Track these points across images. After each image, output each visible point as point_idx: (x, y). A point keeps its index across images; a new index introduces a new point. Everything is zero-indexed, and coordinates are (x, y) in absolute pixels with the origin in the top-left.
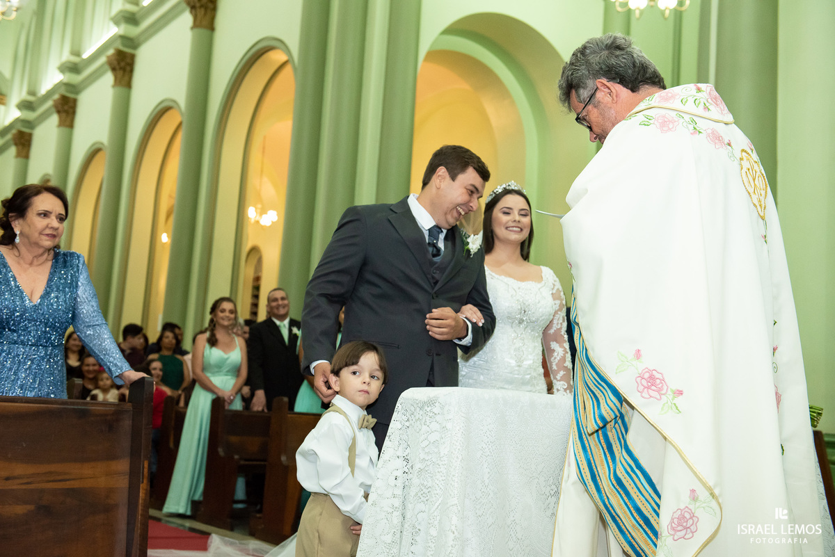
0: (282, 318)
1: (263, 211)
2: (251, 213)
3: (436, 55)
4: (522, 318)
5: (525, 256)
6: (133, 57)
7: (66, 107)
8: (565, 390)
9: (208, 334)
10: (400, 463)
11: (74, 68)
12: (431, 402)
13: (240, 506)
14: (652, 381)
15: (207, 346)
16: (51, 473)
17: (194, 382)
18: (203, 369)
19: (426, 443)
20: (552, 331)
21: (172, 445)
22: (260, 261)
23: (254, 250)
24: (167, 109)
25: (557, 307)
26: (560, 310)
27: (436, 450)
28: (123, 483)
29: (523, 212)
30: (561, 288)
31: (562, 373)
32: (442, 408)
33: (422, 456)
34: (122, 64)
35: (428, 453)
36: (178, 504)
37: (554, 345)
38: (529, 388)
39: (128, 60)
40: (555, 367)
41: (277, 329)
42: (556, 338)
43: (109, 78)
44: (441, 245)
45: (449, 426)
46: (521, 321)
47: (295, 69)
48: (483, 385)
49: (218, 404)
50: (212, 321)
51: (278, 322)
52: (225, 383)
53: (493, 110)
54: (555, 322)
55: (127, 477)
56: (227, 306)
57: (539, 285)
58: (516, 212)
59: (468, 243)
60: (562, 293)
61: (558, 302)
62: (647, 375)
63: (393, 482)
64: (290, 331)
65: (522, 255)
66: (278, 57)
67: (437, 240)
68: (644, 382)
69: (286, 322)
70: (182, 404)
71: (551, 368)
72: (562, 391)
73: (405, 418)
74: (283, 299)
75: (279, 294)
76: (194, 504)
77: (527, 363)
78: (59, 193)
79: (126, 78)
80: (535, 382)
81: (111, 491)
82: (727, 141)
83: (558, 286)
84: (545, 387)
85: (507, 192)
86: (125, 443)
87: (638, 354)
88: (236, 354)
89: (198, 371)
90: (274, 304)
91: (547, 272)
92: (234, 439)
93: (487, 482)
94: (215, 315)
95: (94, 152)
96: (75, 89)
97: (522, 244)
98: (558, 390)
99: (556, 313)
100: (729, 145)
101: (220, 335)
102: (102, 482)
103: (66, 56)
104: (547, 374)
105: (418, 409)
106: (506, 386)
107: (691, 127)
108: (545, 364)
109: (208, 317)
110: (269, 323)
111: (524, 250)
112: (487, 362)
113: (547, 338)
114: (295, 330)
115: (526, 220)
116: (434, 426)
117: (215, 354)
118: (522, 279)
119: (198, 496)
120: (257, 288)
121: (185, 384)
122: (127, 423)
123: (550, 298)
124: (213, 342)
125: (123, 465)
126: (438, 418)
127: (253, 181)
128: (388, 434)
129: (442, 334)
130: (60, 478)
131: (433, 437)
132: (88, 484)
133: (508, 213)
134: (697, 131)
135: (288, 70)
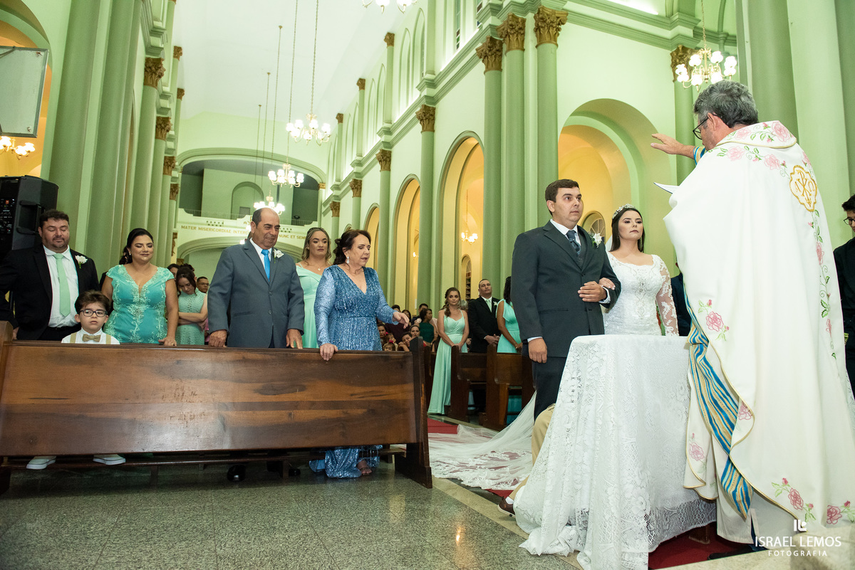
0: (488, 295)
1: (469, 234)
2: (463, 235)
3: (569, 129)
4: (641, 289)
5: (641, 249)
6: (390, 152)
7: (357, 186)
8: (672, 332)
9: (445, 310)
10: (575, 382)
11: (359, 164)
12: (593, 345)
13: (471, 408)
14: (715, 320)
15: (445, 316)
16: (373, 391)
17: (439, 338)
18: (445, 331)
19: (590, 369)
20: (662, 295)
21: (430, 374)
22: (469, 263)
23: (466, 257)
24: (412, 180)
25: (664, 280)
26: (667, 281)
27: (597, 373)
28: (411, 397)
29: (638, 221)
30: (666, 268)
31: (670, 321)
32: (599, 348)
33: (588, 377)
34: (385, 158)
35: (592, 375)
36: (437, 408)
37: (664, 304)
38: (649, 332)
39: (388, 155)
40: (665, 318)
41: (485, 302)
42: (665, 299)
43: (378, 166)
44: (578, 241)
45: (605, 358)
46: (641, 291)
47: (483, 148)
48: (619, 332)
49: (455, 350)
50: (446, 302)
51: (485, 299)
52: (456, 338)
53: (607, 159)
54: (664, 289)
55: (413, 393)
56: (453, 293)
57: (651, 267)
58: (634, 221)
59: (594, 239)
60: (667, 271)
61: (665, 276)
62: (712, 316)
63: (571, 393)
64: (493, 304)
65: (639, 249)
66: (472, 142)
67: (575, 238)
68: (710, 320)
69: (490, 299)
70: (433, 350)
71: (663, 318)
72: (670, 333)
73: (576, 354)
74: (488, 285)
75: (485, 282)
76: (446, 408)
77: (647, 316)
78: (366, 234)
79: (387, 165)
80: (653, 328)
81: (405, 401)
82: (781, 162)
83: (664, 266)
84: (659, 331)
85: (625, 210)
86: (410, 374)
87: (710, 303)
88: (461, 320)
89: (442, 332)
90: (484, 288)
91: (656, 258)
92: (466, 370)
93: (631, 391)
94: (447, 299)
95: (373, 209)
96: (360, 175)
97: (639, 241)
98: (668, 332)
99: (664, 283)
100: (784, 165)
101: (452, 310)
102: (400, 396)
103: (355, 157)
104: (660, 323)
105: (584, 349)
106: (634, 332)
107: (754, 156)
108: (658, 316)
109: (443, 300)
110: (481, 300)
111: (640, 245)
112: (620, 317)
113: (659, 299)
114: (495, 303)
115: (640, 226)
116: (595, 359)
117: (449, 321)
118: (640, 264)
119: (448, 403)
120: (469, 280)
121: (435, 339)
122: (410, 363)
123: (659, 275)
124: (448, 314)
125: (410, 387)
126: (597, 354)
127: (462, 216)
128: (566, 364)
129: (591, 298)
130: (378, 394)
131: (595, 366)
132: (392, 397)
133: (628, 222)
134: (758, 158)
135: (479, 148)
